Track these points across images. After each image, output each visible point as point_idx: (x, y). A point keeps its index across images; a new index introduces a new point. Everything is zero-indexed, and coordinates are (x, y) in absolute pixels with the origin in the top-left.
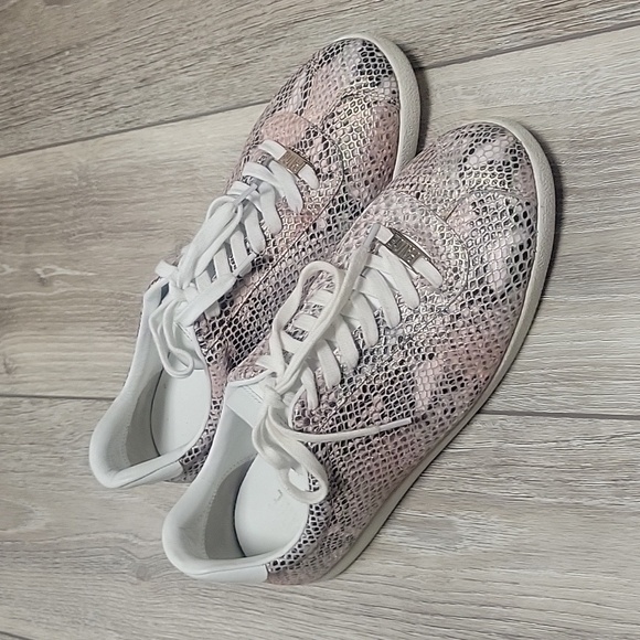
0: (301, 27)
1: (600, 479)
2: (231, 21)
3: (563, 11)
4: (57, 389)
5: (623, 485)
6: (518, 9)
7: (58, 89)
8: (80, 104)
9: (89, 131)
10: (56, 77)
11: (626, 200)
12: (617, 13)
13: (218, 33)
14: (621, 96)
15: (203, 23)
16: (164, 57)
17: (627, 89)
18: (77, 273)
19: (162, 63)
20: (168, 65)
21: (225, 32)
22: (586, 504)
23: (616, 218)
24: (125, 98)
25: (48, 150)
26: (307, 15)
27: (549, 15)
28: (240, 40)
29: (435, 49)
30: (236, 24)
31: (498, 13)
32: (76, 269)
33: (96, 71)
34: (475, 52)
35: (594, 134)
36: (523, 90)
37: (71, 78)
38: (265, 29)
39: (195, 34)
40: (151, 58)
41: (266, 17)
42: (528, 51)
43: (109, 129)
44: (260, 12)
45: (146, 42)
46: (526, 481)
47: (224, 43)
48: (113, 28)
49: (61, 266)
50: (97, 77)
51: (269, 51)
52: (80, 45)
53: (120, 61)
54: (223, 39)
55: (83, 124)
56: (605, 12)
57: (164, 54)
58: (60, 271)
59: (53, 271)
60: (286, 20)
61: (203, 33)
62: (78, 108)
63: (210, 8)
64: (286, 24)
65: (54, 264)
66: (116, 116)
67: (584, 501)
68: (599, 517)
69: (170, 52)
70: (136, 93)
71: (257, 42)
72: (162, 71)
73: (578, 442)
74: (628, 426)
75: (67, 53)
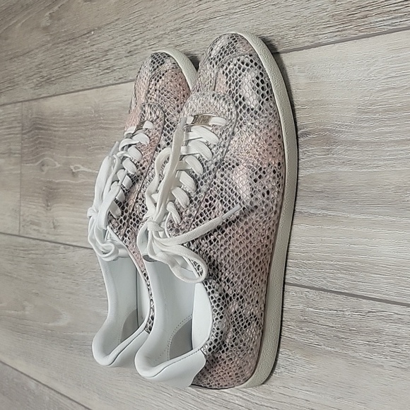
0: (212, 22)
1: (360, 340)
2: (176, 17)
3: (359, 19)
4: (77, 241)
5: (373, 346)
6: (333, 16)
7: (87, 55)
8: (97, 65)
9: (101, 82)
10: (87, 48)
11: (387, 151)
12: (390, 22)
13: (169, 24)
14: (389, 80)
15: (161, 17)
16: (140, 38)
17: (394, 75)
18: (91, 171)
19: (139, 42)
20: (142, 43)
21: (173, 24)
22: (351, 355)
23: (381, 163)
24: (120, 63)
25: (80, 93)
26: (216, 15)
27: (350, 21)
28: (180, 29)
29: (284, 41)
30: (179, 18)
31: (322, 18)
32: (89, 168)
33: (106, 45)
34: (307, 44)
35: (371, 105)
36: (333, 72)
37: (94, 48)
38: (193, 22)
39: (157, 24)
40: (134, 38)
41: (195, 15)
42: (337, 45)
43: (111, 82)
44: (191, 11)
45: (132, 28)
46: (317, 335)
47: (172, 31)
48: (116, 18)
49: (83, 165)
50: (107, 49)
51: (195, 37)
52: (99, 28)
53: (118, 39)
54: (172, 28)
55: (98, 78)
56: (384, 20)
57: (141, 36)
58: (82, 169)
59: (79, 168)
60: (205, 17)
61: (161, 23)
62: (96, 68)
63: (166, 7)
64: (205, 20)
65: (80, 164)
66: (115, 74)
67: (350, 353)
68: (358, 365)
69: (143, 35)
70: (125, 60)
71: (189, 31)
72: (139, 47)
73: (349, 313)
74: (379, 306)
75: (93, 33)
